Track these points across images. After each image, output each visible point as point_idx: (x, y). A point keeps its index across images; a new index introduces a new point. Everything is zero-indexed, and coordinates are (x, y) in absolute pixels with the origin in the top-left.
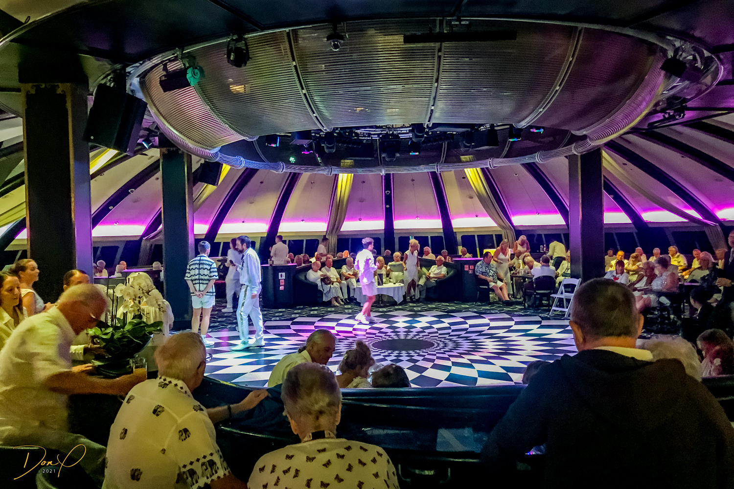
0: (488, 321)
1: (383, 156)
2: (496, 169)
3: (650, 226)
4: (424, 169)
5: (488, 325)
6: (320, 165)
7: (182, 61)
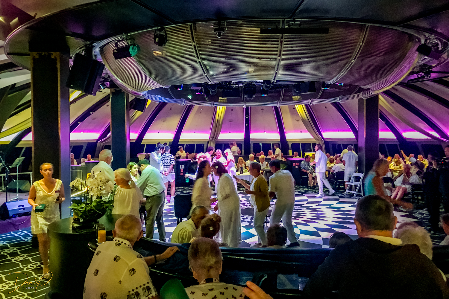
0: (307, 198)
1: (245, 96)
2: (314, 106)
3: (408, 141)
4: (270, 105)
5: (306, 200)
6: (206, 101)
7: (127, 41)
